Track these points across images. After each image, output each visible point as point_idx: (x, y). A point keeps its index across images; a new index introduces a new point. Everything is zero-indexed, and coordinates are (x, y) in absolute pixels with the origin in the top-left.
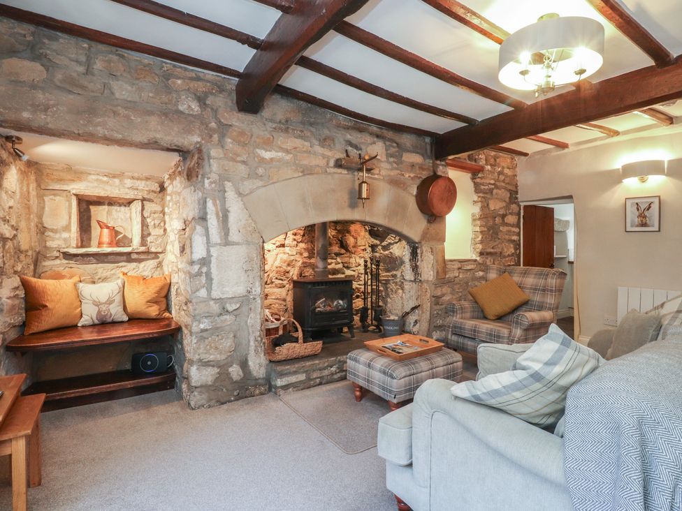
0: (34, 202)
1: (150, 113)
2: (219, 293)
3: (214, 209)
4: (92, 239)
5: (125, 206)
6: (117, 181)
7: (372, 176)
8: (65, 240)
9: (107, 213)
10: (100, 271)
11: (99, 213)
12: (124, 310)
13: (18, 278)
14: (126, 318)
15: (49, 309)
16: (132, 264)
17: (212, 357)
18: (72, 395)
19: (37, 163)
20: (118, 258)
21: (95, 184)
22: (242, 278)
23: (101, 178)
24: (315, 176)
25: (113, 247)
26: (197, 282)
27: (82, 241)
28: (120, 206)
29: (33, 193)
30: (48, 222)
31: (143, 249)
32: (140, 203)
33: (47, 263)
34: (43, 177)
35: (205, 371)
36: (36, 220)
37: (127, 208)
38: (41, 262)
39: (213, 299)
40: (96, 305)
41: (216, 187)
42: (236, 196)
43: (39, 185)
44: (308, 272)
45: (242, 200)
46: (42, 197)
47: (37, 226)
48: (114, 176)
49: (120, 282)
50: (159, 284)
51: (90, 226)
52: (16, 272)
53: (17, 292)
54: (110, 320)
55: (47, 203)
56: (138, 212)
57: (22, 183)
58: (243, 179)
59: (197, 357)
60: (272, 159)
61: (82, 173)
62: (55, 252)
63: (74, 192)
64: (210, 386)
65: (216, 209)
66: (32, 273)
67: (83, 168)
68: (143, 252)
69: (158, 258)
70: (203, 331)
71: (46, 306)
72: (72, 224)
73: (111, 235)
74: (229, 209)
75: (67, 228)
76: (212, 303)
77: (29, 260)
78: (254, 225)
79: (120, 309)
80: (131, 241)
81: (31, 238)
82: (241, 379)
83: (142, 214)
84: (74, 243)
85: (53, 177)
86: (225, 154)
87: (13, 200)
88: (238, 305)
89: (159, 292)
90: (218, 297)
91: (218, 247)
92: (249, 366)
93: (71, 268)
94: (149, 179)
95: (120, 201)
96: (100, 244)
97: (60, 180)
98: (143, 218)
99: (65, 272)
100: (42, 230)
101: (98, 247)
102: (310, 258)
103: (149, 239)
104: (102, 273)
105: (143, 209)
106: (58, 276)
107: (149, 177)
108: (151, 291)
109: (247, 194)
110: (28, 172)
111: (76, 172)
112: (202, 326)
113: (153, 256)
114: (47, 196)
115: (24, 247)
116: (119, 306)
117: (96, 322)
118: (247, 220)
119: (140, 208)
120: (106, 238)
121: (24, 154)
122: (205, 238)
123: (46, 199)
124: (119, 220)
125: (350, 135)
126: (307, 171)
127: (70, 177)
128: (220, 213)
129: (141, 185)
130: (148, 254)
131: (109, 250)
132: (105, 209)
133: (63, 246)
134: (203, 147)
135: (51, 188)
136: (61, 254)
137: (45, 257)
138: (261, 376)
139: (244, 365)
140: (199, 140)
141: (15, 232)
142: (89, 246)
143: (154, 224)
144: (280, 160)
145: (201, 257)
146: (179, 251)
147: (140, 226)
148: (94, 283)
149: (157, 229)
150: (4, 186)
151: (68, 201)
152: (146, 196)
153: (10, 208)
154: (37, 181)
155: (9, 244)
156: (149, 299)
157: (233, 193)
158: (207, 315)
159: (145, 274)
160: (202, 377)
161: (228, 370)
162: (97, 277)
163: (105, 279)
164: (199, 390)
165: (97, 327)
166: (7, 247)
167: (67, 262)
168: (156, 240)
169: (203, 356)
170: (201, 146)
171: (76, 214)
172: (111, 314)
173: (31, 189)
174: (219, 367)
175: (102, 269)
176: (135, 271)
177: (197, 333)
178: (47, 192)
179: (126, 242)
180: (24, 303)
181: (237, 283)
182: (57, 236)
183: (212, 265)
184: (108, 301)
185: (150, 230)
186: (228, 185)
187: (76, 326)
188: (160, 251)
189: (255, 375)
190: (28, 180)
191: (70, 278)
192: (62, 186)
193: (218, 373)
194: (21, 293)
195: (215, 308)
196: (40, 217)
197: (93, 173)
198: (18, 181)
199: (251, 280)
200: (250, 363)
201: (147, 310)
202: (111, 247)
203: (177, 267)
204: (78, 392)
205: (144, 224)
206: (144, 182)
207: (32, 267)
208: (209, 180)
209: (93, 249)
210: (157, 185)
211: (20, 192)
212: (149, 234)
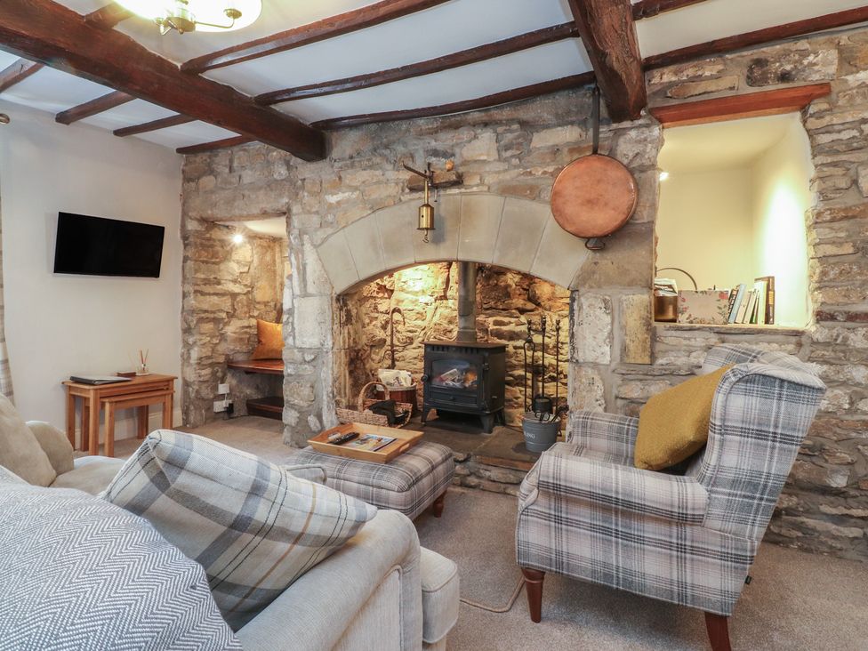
0: (279, 267)
1: (260, 188)
2: (301, 343)
3: (296, 262)
7: (468, 191)
13: (254, 321)
17: (296, 401)
19: (281, 238)
22: (317, 330)
24: (387, 210)
26: (285, 331)
29: (278, 261)
39: (297, 348)
41: (298, 241)
42: (312, 248)
43: (282, 254)
45: (316, 251)
47: (281, 284)
52: (252, 316)
53: (246, 330)
57: (262, 255)
58: (316, 230)
60: (338, 203)
64: (294, 427)
65: (298, 262)
70: (289, 375)
71: (261, 342)
74: (307, 262)
76: (296, 351)
77: (270, 309)
78: (325, 276)
81: (276, 294)
82: (317, 429)
86: (303, 209)
87: (247, 268)
88: (313, 357)
90: (300, 346)
91: (300, 299)
109: (320, 244)
110: (274, 246)
115: (262, 299)
118: (320, 271)
122: (291, 290)
125: (436, 141)
126: (377, 207)
134: (291, 206)
139: (319, 417)
141: (250, 289)
144: (348, 201)
145: (288, 308)
153: (242, 273)
154: (281, 252)
155: (242, 297)
157: (310, 245)
161: (307, 418)
166: (238, 299)
169: (290, 399)
170: (289, 206)
173: (276, 258)
174: (299, 412)
180: (257, 338)
181: (313, 334)
183: (295, 316)
186: (306, 238)
190: (273, 252)
193: (299, 418)
194: (254, 331)
195: (298, 356)
198: (256, 254)
199: (324, 332)
200: (324, 416)
211: (260, 262)
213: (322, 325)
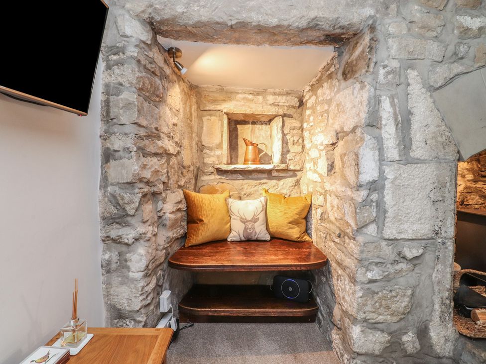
0: (195, 123)
2: (395, 232)
3: (391, 110)
4: (239, 156)
5: (266, 124)
6: (260, 98)
8: (218, 157)
9: (251, 132)
10: (245, 186)
11: (245, 131)
12: (266, 228)
13: (181, 192)
14: (268, 238)
15: (204, 224)
16: (273, 181)
17: (381, 317)
18: (223, 314)
19: (197, 87)
20: (260, 176)
21: (242, 103)
22: (428, 213)
23: (247, 96)
25: (256, 164)
26: (366, 215)
27: (231, 158)
28: (262, 124)
29: (194, 114)
30: (206, 141)
31: (283, 166)
32: (281, 119)
33: (205, 178)
34: (202, 99)
35: (371, 335)
36: (196, 138)
37: (268, 126)
38: (200, 177)
39: (386, 240)
40: (243, 222)
41: (394, 78)
42: (424, 90)
43: (199, 107)
44: (473, 199)
45: (431, 96)
46: (201, 118)
47: (197, 144)
48: (258, 94)
49: (263, 199)
50: (301, 205)
51: (237, 145)
52: (180, 187)
53: (180, 206)
54: (255, 238)
55: (205, 123)
56: (279, 129)
57: (185, 103)
58: (434, 64)
59: (363, 316)
61: (231, 93)
62: (211, 168)
63: (225, 110)
64: (377, 356)
65: (395, 110)
66: (193, 187)
67: (232, 88)
68: (282, 170)
69: (296, 176)
70: (371, 281)
71: (202, 221)
72: (224, 143)
73: (255, 152)
74: (414, 110)
75: (219, 146)
76: (384, 243)
77: (190, 175)
78: (447, 134)
79: (263, 227)
80: (270, 158)
81: (193, 156)
82: (417, 353)
83: (283, 131)
84: (225, 160)
85: (209, 98)
86: (409, 29)
87: (177, 118)
88: (421, 251)
89: (299, 214)
90: (392, 237)
91: (396, 166)
92: (430, 338)
93: (223, 183)
94: (289, 94)
95: (262, 120)
96: (246, 161)
97: (215, 101)
98: (284, 134)
99: (218, 187)
100: (201, 148)
101: (244, 164)
102: (475, 181)
103: (289, 156)
104: (247, 189)
105: (283, 126)
106: (212, 191)
107: (290, 92)
108: (293, 212)
109: (441, 87)
110: (191, 94)
111: (227, 92)
112: (370, 275)
113: (291, 173)
114: (205, 116)
115: (187, 162)
116: (263, 225)
117: (243, 239)
118: (438, 126)
119: (280, 124)
120: (250, 156)
121: (183, 67)
122: (377, 153)
123: (204, 119)
124: (261, 138)
127: (222, 98)
128: (399, 116)
129: (282, 100)
130: (287, 172)
131: (252, 167)
132: (249, 128)
133: (217, 162)
134: (378, 22)
135: (207, 108)
136: (215, 170)
137: (204, 172)
138: (447, 354)
139: (423, 333)
140: (372, 12)
141: (179, 149)
142: (237, 163)
143: (293, 141)
145: (371, 180)
146: (325, 170)
147: (280, 142)
148: (240, 198)
149: (295, 146)
150: (168, 102)
151: (220, 120)
152: (286, 112)
153: (174, 125)
154: (197, 103)
155: (174, 160)
156: (291, 220)
157: (419, 86)
158: (377, 260)
159: (284, 191)
160: (367, 343)
161: (400, 339)
162: (243, 193)
163: (249, 195)
164: (363, 358)
165: (243, 244)
166: (171, 163)
167: (219, 177)
168: (295, 157)
169: (370, 316)
170: (375, 22)
171: (227, 132)
172: (256, 232)
173: (193, 110)
174: (390, 333)
175: (247, 185)
176: (275, 188)
177: (363, 283)
178: (205, 113)
179: (267, 158)
180: (186, 216)
181: (420, 219)
182: (212, 153)
183: (386, 192)
184: (252, 219)
185: (290, 147)
186: (412, 74)
187: (226, 240)
188: (298, 169)
189: (439, 351)
190: (190, 102)
191: (222, 192)
192: (215, 106)
193: (389, 341)
194: (183, 206)
195: (387, 252)
196: (199, 136)
197: (240, 91)
198: (182, 101)
199: (440, 214)
200: (432, 334)
201: (288, 231)
202: (254, 164)
203: (323, 188)
204: (227, 311)
205: (284, 142)
206: (284, 97)
207: (193, 182)
208: (386, 70)
209: (240, 166)
210: (296, 100)
211: (184, 112)
212: (288, 151)
213: (439, 205)
